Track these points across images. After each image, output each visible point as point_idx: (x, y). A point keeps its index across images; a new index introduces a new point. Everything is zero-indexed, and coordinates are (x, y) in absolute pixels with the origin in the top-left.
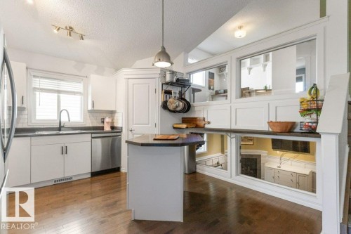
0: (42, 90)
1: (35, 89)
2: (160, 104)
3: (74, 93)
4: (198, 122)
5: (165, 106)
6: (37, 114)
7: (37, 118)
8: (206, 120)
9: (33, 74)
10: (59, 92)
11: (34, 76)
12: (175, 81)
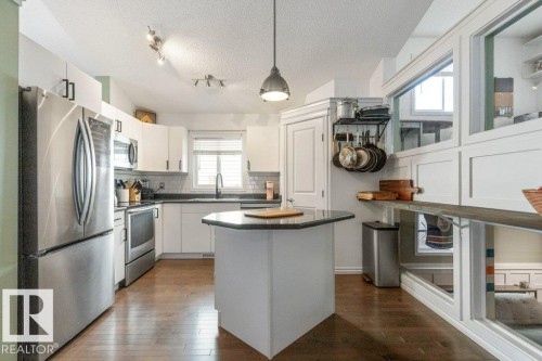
0: (202, 152)
1: (196, 152)
2: (330, 159)
3: (233, 153)
4: (402, 190)
5: (336, 162)
6: (200, 178)
7: (200, 183)
8: (415, 185)
9: (194, 136)
10: (218, 153)
11: (196, 139)
12: (353, 116)
